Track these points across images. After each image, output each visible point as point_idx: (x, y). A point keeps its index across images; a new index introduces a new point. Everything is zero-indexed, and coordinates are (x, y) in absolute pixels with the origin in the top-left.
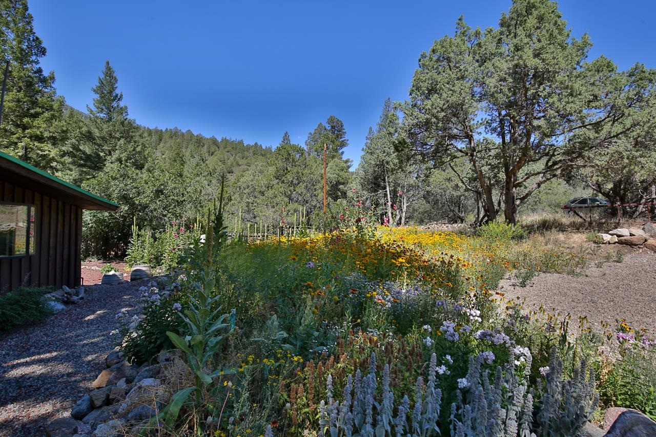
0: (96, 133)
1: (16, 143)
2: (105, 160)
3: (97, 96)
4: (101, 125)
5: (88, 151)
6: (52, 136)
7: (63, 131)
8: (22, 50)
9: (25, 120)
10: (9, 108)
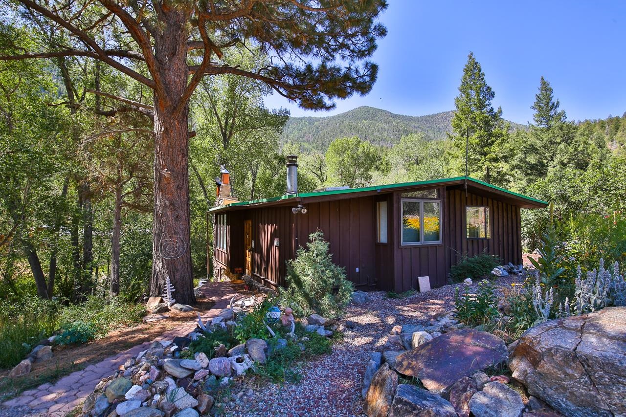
0: (538, 144)
1: (481, 167)
2: (548, 166)
3: (536, 112)
4: (542, 136)
5: (533, 161)
6: (504, 156)
7: (511, 150)
8: (480, 100)
9: (486, 149)
10: (476, 143)
